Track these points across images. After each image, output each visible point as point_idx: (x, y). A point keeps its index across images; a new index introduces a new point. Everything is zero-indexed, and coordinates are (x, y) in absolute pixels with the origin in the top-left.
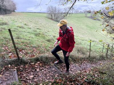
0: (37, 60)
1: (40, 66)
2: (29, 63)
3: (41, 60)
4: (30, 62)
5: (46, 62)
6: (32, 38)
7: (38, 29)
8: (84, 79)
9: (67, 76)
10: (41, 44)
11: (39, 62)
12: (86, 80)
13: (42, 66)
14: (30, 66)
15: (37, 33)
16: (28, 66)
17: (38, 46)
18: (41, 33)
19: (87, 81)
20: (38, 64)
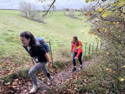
0: (14, 77)
1: (20, 85)
2: (2, 83)
3: (20, 76)
4: (4, 83)
5: (27, 77)
6: (2, 44)
7: (9, 31)
8: (75, 88)
9: (56, 90)
10: (17, 51)
11: (17, 80)
12: (77, 90)
13: (23, 84)
14: (5, 88)
15: (9, 37)
16: (2, 88)
17: (13, 56)
18: (14, 37)
19: (79, 90)
20: (16, 82)
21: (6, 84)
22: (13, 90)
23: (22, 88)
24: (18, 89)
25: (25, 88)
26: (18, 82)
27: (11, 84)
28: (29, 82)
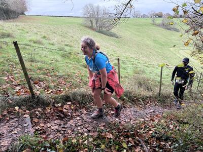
1: (72, 110)
2: (52, 103)
3: (74, 100)
4: (54, 103)
5: (82, 102)
6: (57, 61)
11: (70, 103)
12: (154, 134)
13: (76, 109)
14: (54, 110)
15: (65, 53)
16: (51, 109)
17: (68, 75)
20: (68, 106)
21: (56, 105)
22: (63, 114)
23: (75, 114)
24: (69, 114)
25: (79, 116)
26: (70, 107)
27: (62, 107)
28: (84, 109)
